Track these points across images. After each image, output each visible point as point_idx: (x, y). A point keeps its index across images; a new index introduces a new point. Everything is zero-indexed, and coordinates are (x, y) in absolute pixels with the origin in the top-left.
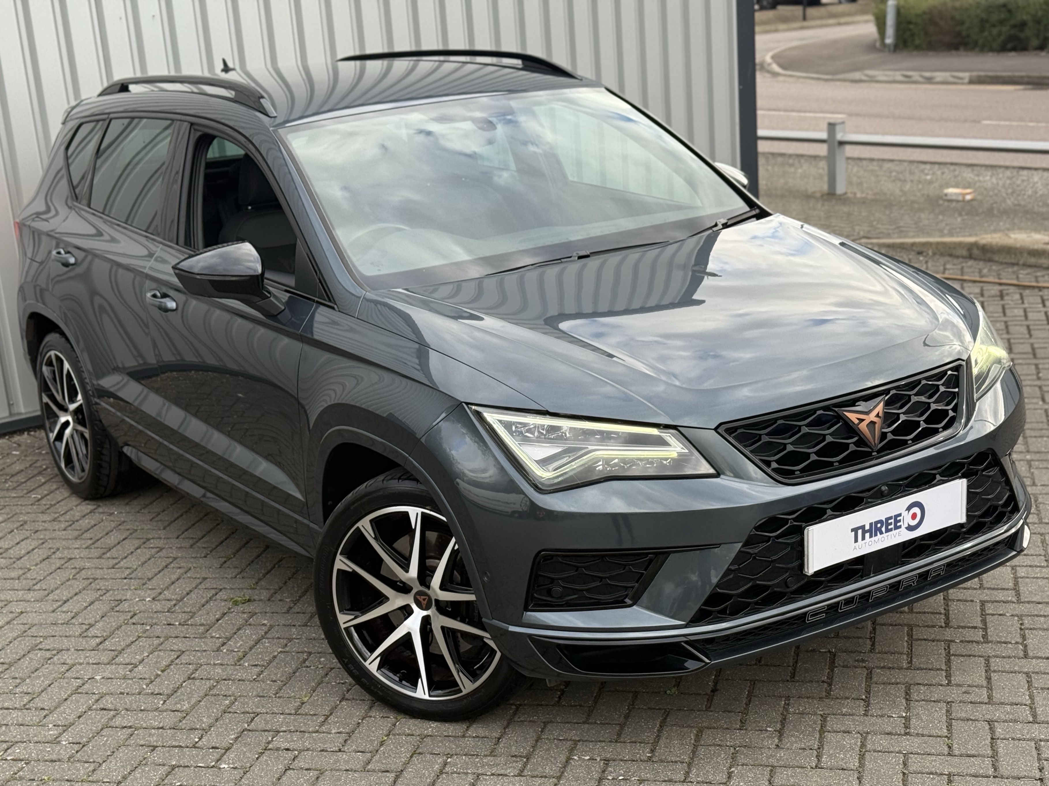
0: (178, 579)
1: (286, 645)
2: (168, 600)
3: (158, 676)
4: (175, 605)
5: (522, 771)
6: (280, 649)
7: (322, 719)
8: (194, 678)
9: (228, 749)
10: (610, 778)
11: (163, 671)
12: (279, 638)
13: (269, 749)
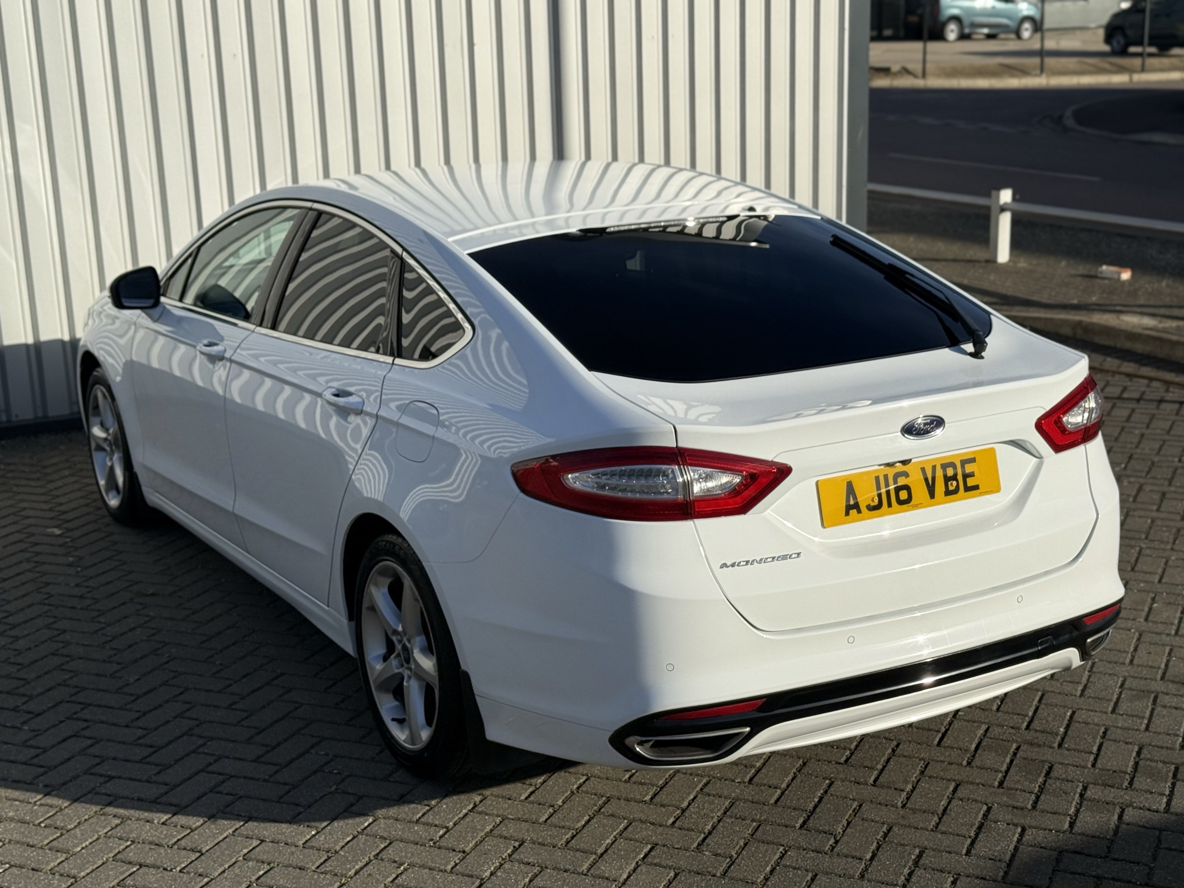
0: (111, 570)
1: (153, 635)
2: (88, 587)
3: (30, 649)
4: (89, 592)
5: (258, 758)
6: (145, 638)
7: (132, 698)
8: (57, 655)
9: (38, 715)
10: (326, 771)
11: (36, 646)
12: (153, 628)
13: (73, 719)
